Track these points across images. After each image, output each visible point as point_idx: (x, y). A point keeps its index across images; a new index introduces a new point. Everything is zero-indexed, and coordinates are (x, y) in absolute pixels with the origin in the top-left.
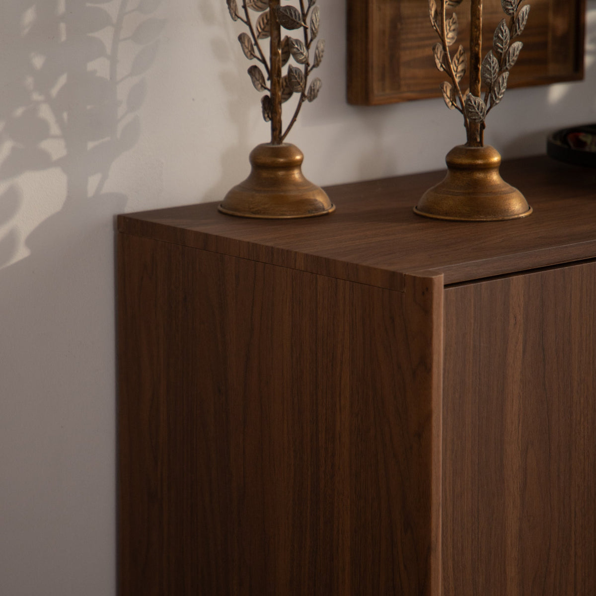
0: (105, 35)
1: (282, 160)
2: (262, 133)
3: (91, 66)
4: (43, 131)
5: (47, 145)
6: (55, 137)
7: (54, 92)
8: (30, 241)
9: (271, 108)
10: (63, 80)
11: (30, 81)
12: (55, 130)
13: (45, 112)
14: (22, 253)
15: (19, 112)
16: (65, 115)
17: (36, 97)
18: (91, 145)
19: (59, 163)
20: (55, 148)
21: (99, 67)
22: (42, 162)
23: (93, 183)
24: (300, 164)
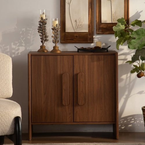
0: (30, 35)
1: (42, 47)
2: (41, 44)
5: (23, 44)
9: (42, 42)
10: (25, 38)
11: (21, 38)
13: (22, 41)
14: (20, 54)
15: (19, 41)
16: (25, 42)
18: (28, 45)
19: (24, 46)
20: (24, 45)
21: (29, 37)
22: (22, 46)
23: (28, 48)
24: (45, 47)
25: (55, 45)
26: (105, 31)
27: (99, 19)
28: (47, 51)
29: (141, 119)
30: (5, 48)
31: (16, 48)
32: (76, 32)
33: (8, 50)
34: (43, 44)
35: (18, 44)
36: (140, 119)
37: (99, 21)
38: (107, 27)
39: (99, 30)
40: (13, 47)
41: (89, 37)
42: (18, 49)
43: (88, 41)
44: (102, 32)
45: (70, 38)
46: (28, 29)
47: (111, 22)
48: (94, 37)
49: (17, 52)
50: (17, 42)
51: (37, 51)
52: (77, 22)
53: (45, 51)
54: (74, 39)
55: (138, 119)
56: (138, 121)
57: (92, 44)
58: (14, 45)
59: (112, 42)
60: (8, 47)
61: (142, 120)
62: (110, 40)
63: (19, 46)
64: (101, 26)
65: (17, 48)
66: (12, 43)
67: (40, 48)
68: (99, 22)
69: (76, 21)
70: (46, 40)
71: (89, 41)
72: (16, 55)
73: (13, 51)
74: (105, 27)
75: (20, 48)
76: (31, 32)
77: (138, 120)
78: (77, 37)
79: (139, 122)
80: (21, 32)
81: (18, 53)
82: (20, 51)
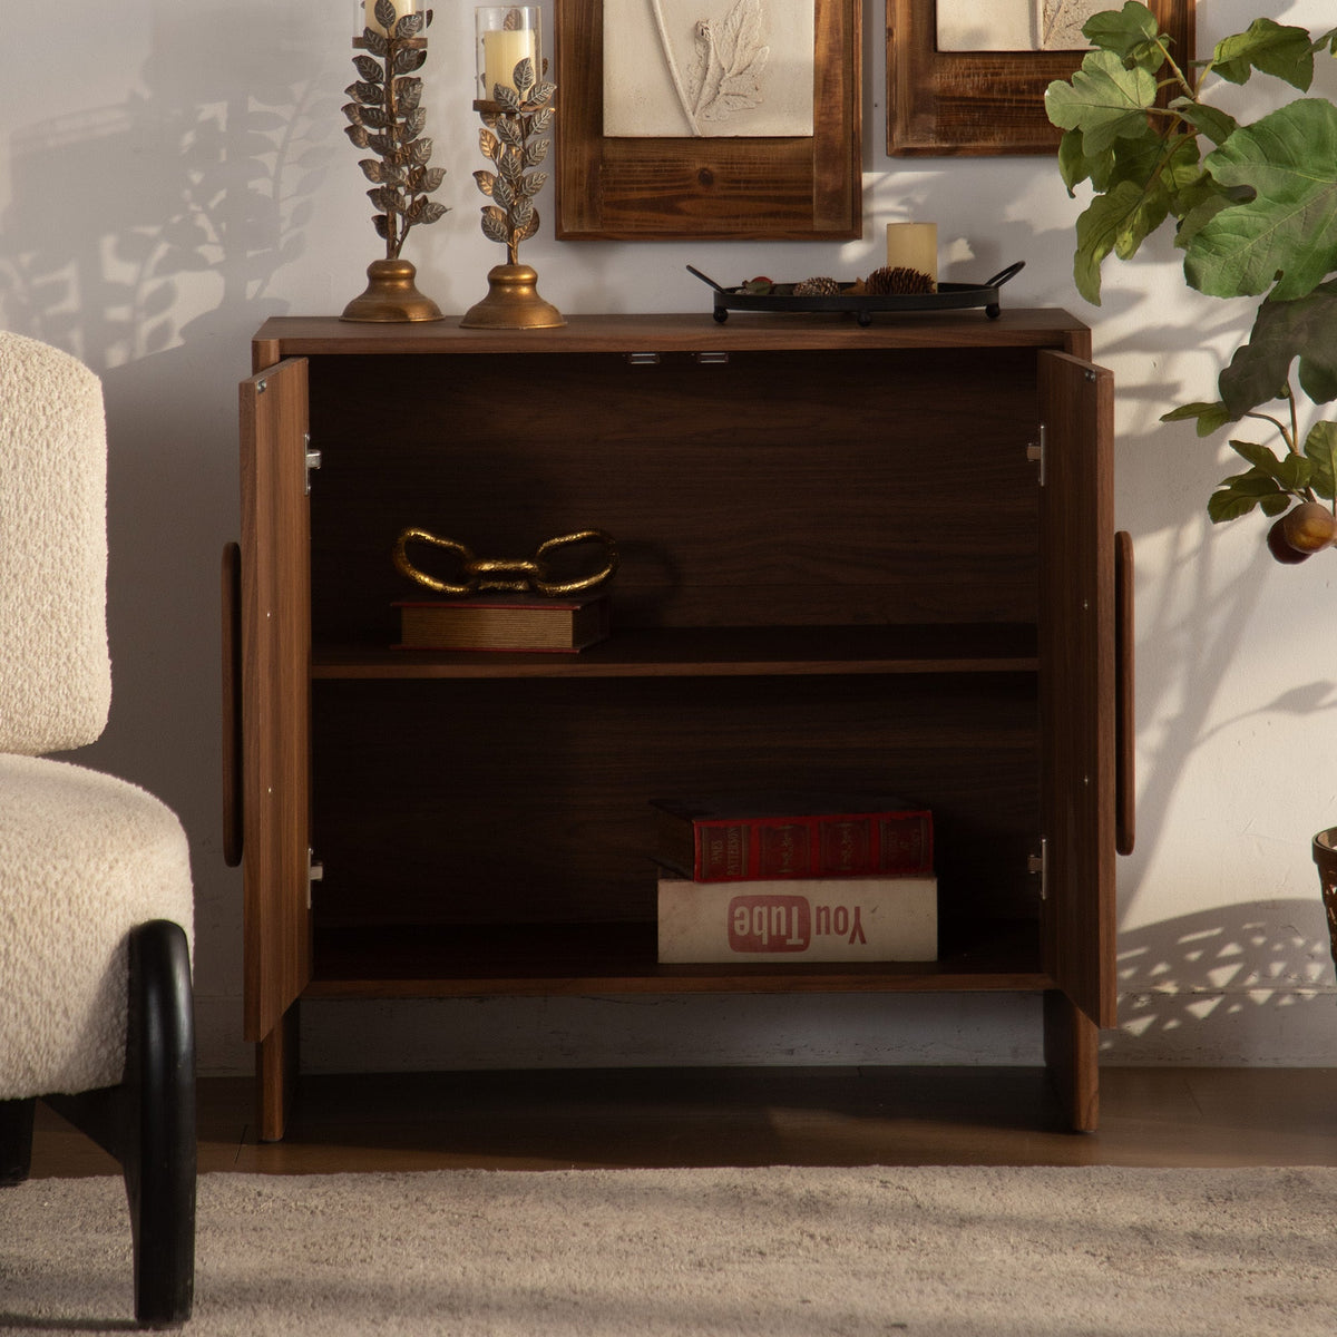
0: (269, 160)
1: (387, 272)
2: (378, 249)
3: (252, 184)
4: (201, 237)
5: (202, 249)
6: (211, 244)
7: (213, 204)
8: (184, 332)
9: (383, 225)
10: (222, 195)
11: (187, 193)
12: (212, 236)
13: (203, 221)
14: (176, 342)
15: (176, 219)
16: (224, 226)
17: (193, 207)
18: (250, 254)
19: (217, 267)
20: (214, 253)
21: (262, 186)
22: (201, 264)
23: (252, 288)
24: (411, 277)
25: (504, 261)
26: (975, 124)
27: (912, 15)
28: (433, 310)
29: (1309, 944)
30: (38, 281)
31: (140, 280)
32: (698, 133)
33: (71, 303)
34: (394, 249)
35: (162, 250)
36: (1299, 942)
37: (912, 33)
38: (990, 88)
39: (914, 113)
40: (119, 271)
41: (824, 179)
42: (164, 298)
43: (809, 216)
44: (943, 136)
45: (646, 195)
46: (254, 106)
47: (1028, 47)
48: (868, 178)
49: (148, 326)
50: (153, 231)
51: (339, 312)
52: (707, 46)
53: (417, 315)
54: (683, 205)
55: (1278, 947)
56: (1277, 968)
57: (853, 251)
58: (123, 253)
59: (1040, 228)
60: (69, 273)
61: (1313, 957)
62: (1015, 212)
63: (168, 266)
64: (936, 82)
65: (150, 286)
66: (108, 242)
67: (363, 284)
68: (912, 42)
69: (699, 34)
70: (422, 213)
71: (819, 224)
72: (141, 353)
73: (119, 313)
74: (969, 87)
75: (185, 281)
76: (276, 135)
77: (1278, 957)
78: (706, 178)
79: (1284, 975)
80: (189, 138)
81: (162, 333)
82: (182, 313)
